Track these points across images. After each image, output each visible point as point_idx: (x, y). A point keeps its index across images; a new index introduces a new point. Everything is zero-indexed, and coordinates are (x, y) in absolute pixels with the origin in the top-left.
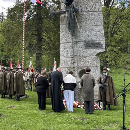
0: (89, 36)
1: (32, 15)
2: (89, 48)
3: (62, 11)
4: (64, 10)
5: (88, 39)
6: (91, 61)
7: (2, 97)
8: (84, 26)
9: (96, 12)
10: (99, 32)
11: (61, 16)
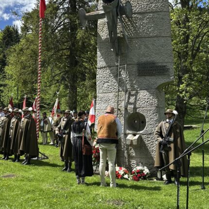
0: (146, 55)
1: (62, 23)
2: (145, 76)
3: (100, 13)
4: (103, 12)
5: (144, 60)
6: (148, 99)
7: (4, 158)
8: (137, 38)
9: (158, 13)
10: (163, 47)
11: (98, 23)
